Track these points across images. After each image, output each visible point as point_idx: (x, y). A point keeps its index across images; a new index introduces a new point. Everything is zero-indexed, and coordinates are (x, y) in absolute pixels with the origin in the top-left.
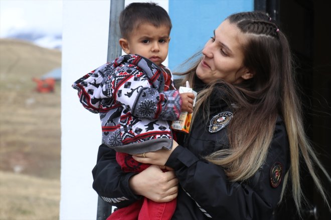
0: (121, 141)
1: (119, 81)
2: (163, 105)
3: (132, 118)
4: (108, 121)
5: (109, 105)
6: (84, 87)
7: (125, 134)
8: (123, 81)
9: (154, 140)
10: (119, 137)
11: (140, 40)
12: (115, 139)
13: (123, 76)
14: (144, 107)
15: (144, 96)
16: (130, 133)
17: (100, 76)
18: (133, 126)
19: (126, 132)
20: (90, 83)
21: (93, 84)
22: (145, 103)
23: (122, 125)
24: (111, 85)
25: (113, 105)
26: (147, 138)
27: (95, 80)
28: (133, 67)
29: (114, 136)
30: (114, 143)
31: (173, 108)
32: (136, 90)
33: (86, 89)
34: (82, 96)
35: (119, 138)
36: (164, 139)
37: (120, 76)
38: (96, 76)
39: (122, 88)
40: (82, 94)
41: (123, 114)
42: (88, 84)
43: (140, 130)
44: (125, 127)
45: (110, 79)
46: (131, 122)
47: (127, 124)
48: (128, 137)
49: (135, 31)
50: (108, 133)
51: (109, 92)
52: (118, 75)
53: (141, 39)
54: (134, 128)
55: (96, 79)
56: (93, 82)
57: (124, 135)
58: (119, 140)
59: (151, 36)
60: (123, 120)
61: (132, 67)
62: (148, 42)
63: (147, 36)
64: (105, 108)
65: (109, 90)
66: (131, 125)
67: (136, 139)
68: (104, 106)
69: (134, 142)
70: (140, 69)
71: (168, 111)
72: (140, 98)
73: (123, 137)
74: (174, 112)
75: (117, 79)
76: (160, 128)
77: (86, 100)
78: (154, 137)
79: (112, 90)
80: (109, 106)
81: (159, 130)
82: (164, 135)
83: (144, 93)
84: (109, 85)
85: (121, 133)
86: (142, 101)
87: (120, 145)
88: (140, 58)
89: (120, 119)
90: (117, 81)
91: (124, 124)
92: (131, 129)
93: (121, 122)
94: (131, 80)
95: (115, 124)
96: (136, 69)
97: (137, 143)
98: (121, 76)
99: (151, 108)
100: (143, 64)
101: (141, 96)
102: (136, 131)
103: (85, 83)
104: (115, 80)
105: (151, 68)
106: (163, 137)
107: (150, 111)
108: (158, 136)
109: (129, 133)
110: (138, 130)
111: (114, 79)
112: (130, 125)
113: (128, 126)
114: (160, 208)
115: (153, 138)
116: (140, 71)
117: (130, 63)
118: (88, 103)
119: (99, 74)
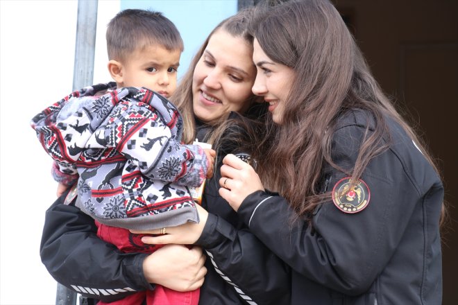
0: (126, 211)
1: (130, 127)
2: (189, 165)
3: (142, 179)
4: (104, 183)
5: (97, 156)
6: (61, 130)
7: (131, 201)
8: (137, 127)
9: (174, 212)
10: (122, 206)
11: (145, 68)
12: (116, 208)
13: (136, 120)
14: (168, 166)
15: (169, 151)
16: (139, 200)
17: (85, 114)
18: (144, 191)
19: (132, 198)
20: (71, 126)
21: (74, 127)
22: (170, 162)
23: (127, 189)
24: (116, 132)
25: (103, 158)
26: (163, 209)
27: (78, 121)
28: (144, 106)
29: (113, 204)
30: (114, 214)
31: (199, 171)
32: (158, 141)
33: (64, 134)
34: (54, 143)
35: (122, 208)
36: (187, 208)
37: (131, 120)
38: (80, 115)
39: (135, 136)
40: (56, 141)
41: (125, 172)
42: (68, 127)
43: (155, 198)
44: (130, 191)
45: (113, 122)
46: (142, 185)
47: (133, 188)
48: (136, 207)
49: (137, 53)
50: (102, 199)
51: (112, 140)
52: (127, 117)
53: (145, 65)
54: (146, 194)
55: (80, 119)
56: (74, 124)
57: (130, 204)
58: (122, 210)
59: (160, 62)
60: (127, 182)
61: (142, 106)
62: (154, 70)
63: (155, 61)
64: (90, 160)
65: (112, 137)
66: (142, 190)
67: (147, 209)
68: (87, 159)
69: (145, 213)
70: (154, 110)
71: (193, 174)
72: (164, 153)
73: (128, 206)
74: (200, 176)
75: (126, 123)
76: (178, 193)
77: (59, 149)
78: (174, 207)
79: (116, 138)
80: (96, 159)
81: (177, 196)
82: (185, 203)
83: (171, 147)
84: (112, 132)
85: (125, 201)
86: (167, 157)
87: (123, 217)
88: (151, 93)
89: (120, 180)
90: (127, 126)
91: (129, 187)
92: (140, 196)
93: (123, 183)
94: (147, 126)
95: (112, 186)
96: (148, 108)
97: (150, 216)
98: (133, 120)
99: (175, 169)
100: (156, 102)
101: (166, 151)
102: (149, 199)
103: (64, 125)
104: (123, 124)
105: (168, 109)
106: (185, 206)
107: (173, 172)
108: (178, 205)
109: (136, 200)
110: (151, 196)
111: (121, 123)
112: (138, 190)
113: (135, 190)
114: (186, 299)
115: (172, 209)
116: (153, 112)
117: (137, 99)
118: (64, 153)
119: (84, 112)
